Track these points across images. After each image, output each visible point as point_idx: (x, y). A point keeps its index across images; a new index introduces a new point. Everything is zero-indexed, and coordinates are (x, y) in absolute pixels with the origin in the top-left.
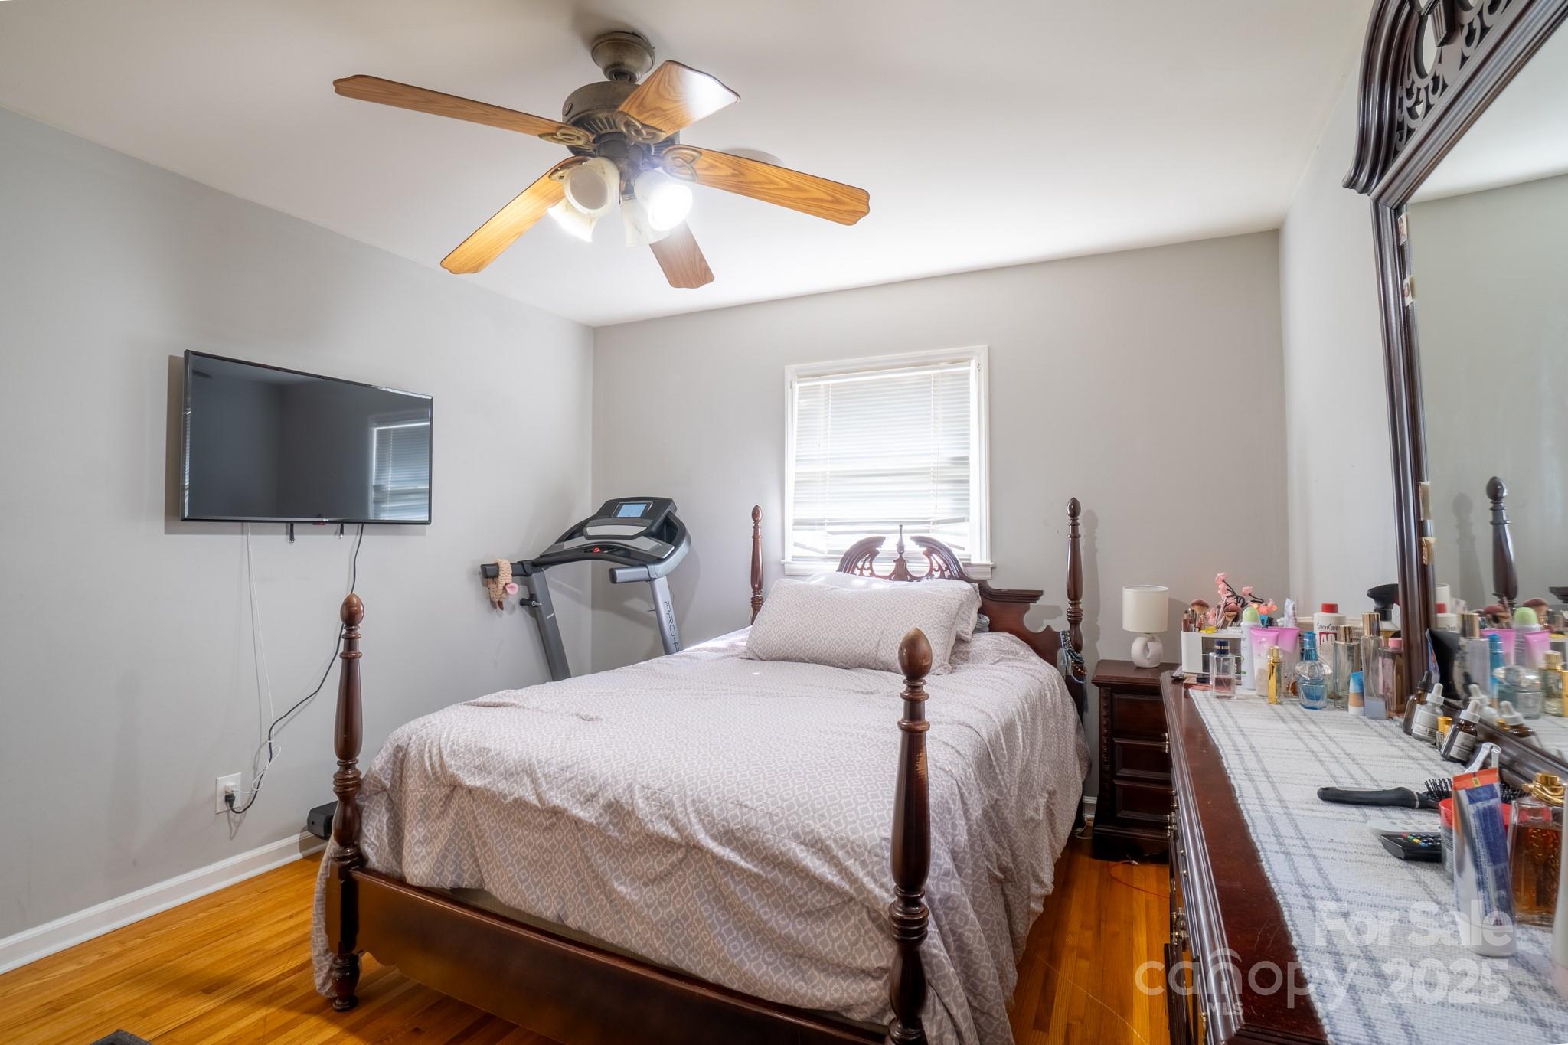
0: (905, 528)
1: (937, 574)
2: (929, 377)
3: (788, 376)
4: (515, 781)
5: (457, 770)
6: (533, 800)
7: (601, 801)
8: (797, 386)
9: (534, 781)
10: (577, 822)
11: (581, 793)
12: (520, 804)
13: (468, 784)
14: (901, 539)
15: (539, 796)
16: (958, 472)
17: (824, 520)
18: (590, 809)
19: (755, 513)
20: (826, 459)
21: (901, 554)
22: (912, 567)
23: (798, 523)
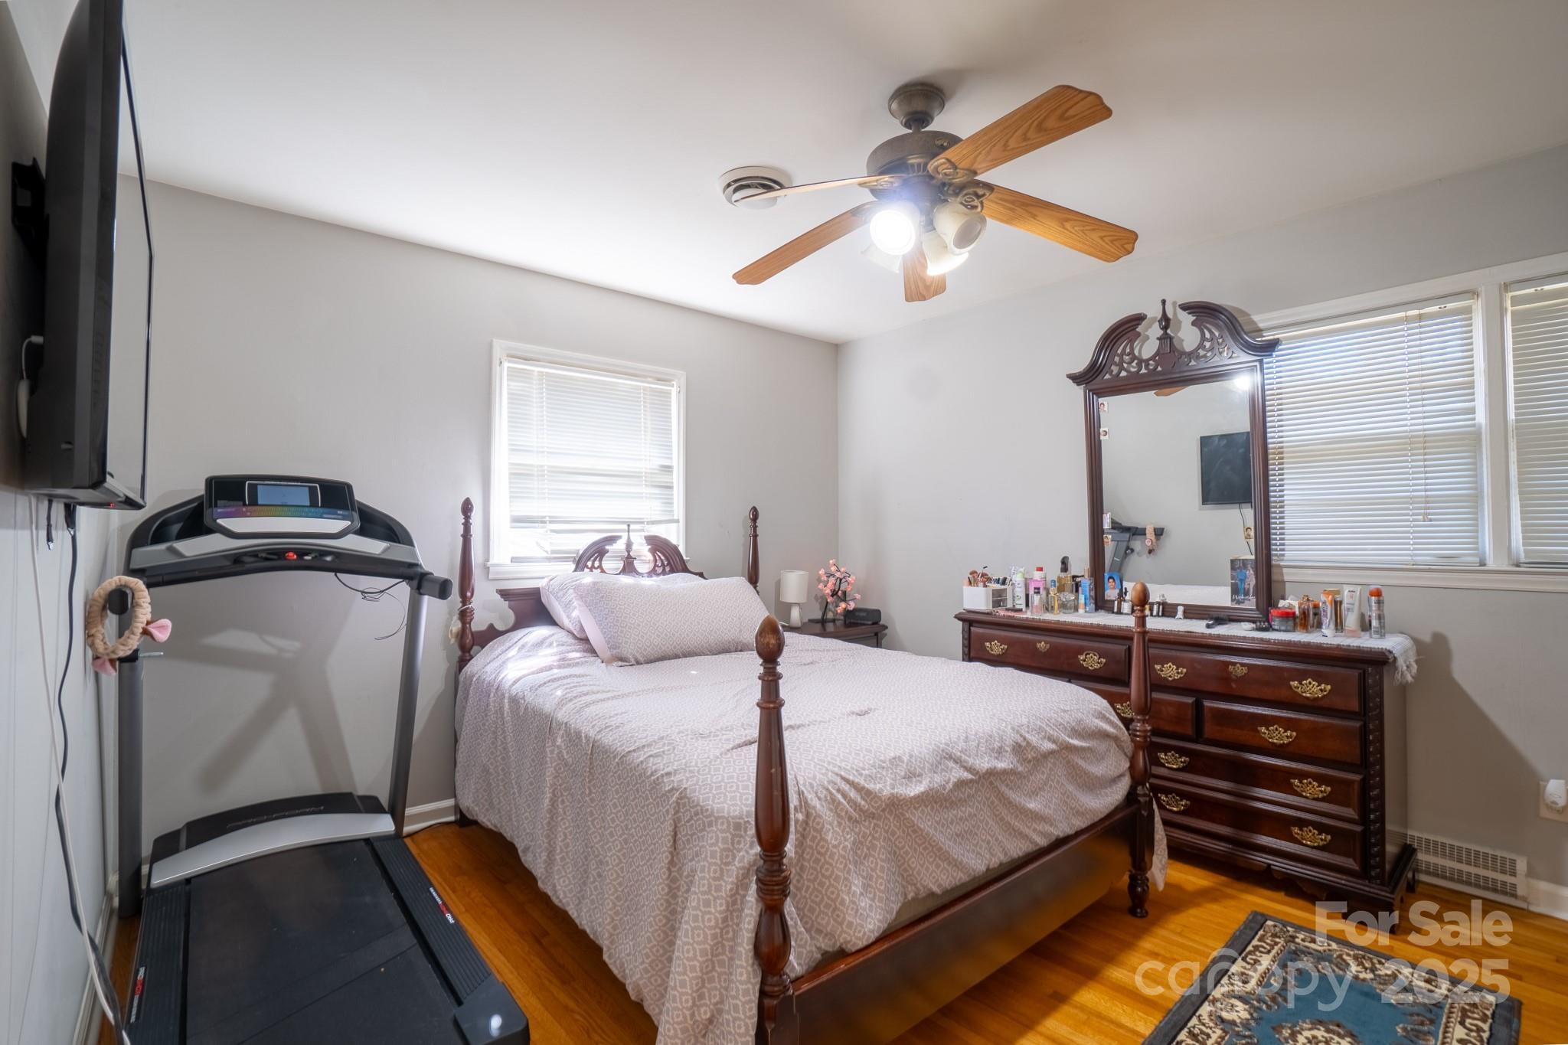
0: (632, 527)
1: (659, 570)
2: (639, 388)
3: (498, 352)
4: (943, 770)
5: (893, 789)
6: (967, 776)
7: (1008, 749)
8: (506, 365)
9: (957, 761)
10: (1004, 772)
11: (993, 750)
12: (961, 784)
13: (912, 794)
14: (629, 538)
15: (969, 769)
16: (663, 479)
17: (545, 517)
18: (1004, 759)
19: (467, 508)
20: (543, 452)
21: (628, 552)
22: (637, 565)
23: (518, 520)
